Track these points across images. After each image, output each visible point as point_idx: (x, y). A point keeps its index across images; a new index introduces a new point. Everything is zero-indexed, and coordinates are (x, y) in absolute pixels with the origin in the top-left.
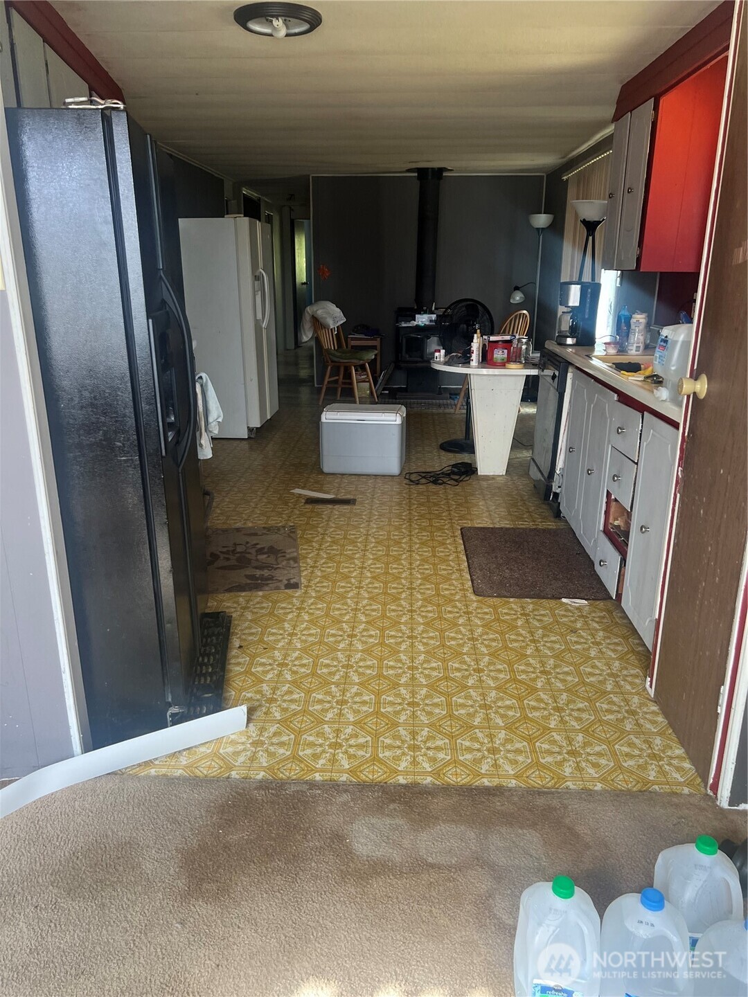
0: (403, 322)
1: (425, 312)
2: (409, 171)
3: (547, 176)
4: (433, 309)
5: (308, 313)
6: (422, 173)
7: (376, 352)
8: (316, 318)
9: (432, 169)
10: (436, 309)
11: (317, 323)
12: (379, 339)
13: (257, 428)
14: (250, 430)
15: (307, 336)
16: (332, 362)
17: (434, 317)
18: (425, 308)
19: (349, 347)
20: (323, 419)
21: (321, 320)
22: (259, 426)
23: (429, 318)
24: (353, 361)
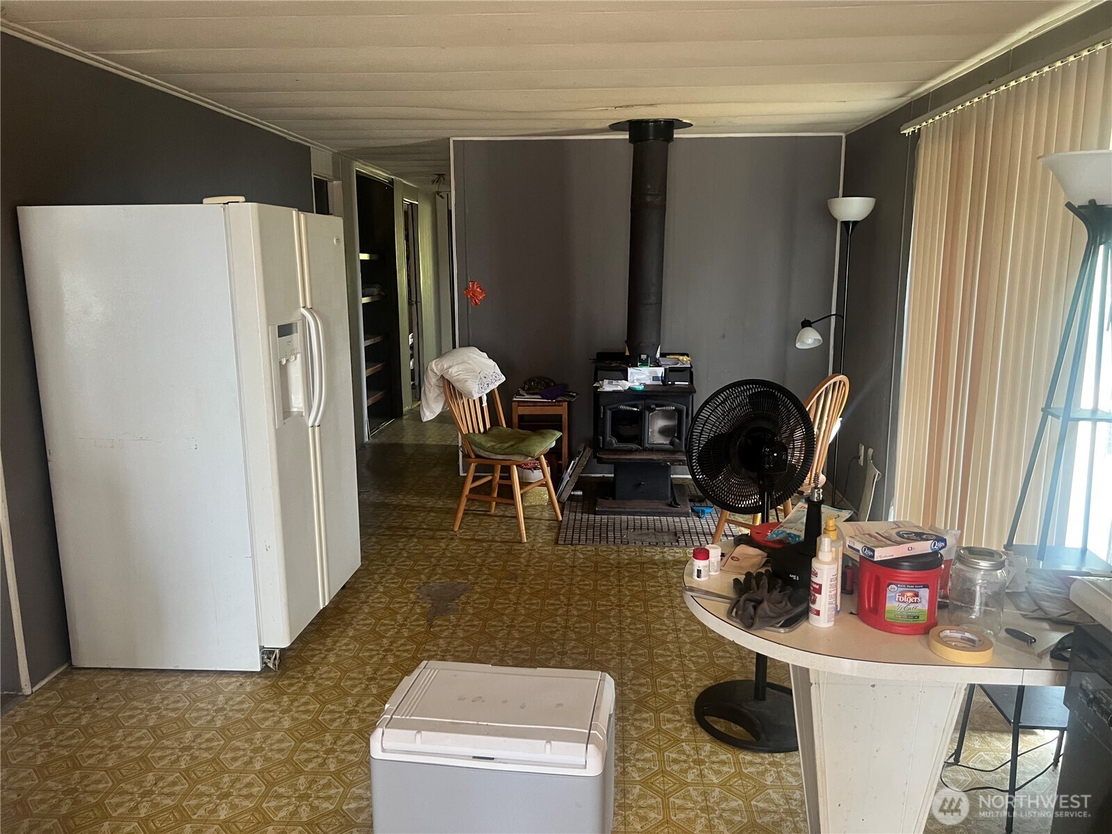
0: (606, 381)
1: (644, 363)
2: (616, 127)
3: (846, 137)
4: (658, 355)
5: (432, 370)
6: (637, 129)
7: (559, 434)
8: (449, 382)
9: (656, 121)
10: (663, 355)
11: (451, 390)
12: (565, 404)
13: (282, 650)
14: (267, 653)
15: (432, 412)
16: (478, 456)
17: (660, 371)
18: (644, 357)
19: (515, 420)
20: (376, 752)
21: (457, 385)
22: (285, 644)
23: (650, 373)
24: (516, 458)
